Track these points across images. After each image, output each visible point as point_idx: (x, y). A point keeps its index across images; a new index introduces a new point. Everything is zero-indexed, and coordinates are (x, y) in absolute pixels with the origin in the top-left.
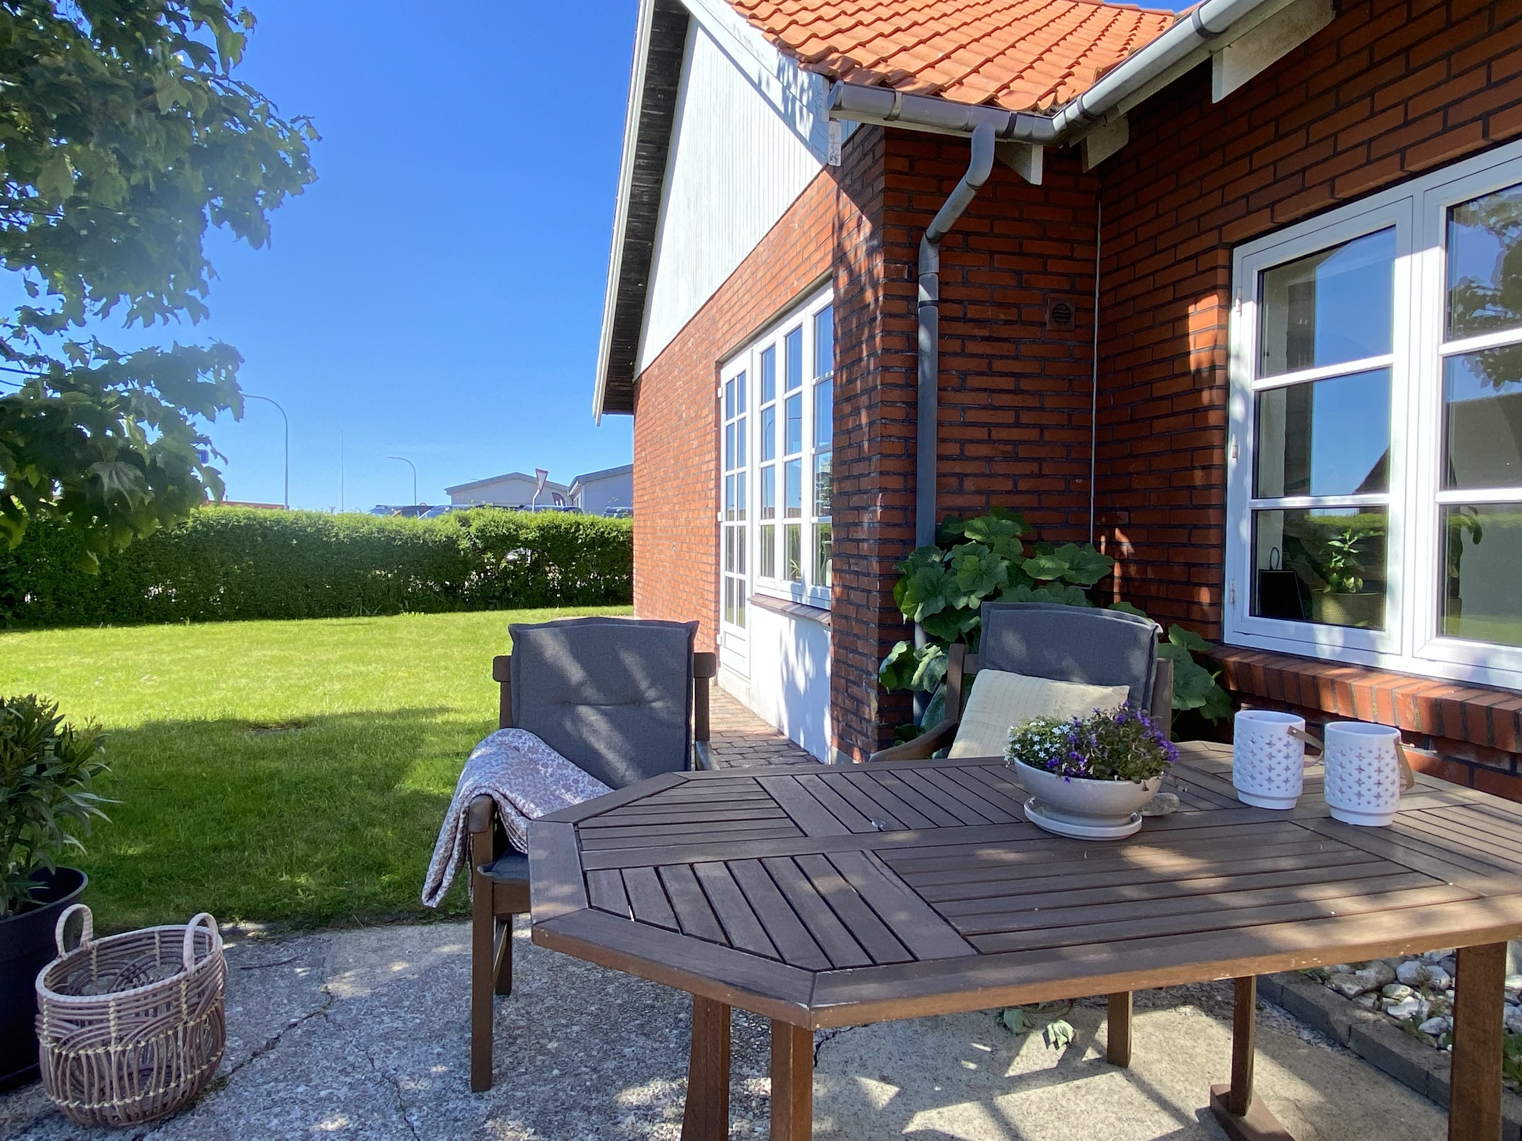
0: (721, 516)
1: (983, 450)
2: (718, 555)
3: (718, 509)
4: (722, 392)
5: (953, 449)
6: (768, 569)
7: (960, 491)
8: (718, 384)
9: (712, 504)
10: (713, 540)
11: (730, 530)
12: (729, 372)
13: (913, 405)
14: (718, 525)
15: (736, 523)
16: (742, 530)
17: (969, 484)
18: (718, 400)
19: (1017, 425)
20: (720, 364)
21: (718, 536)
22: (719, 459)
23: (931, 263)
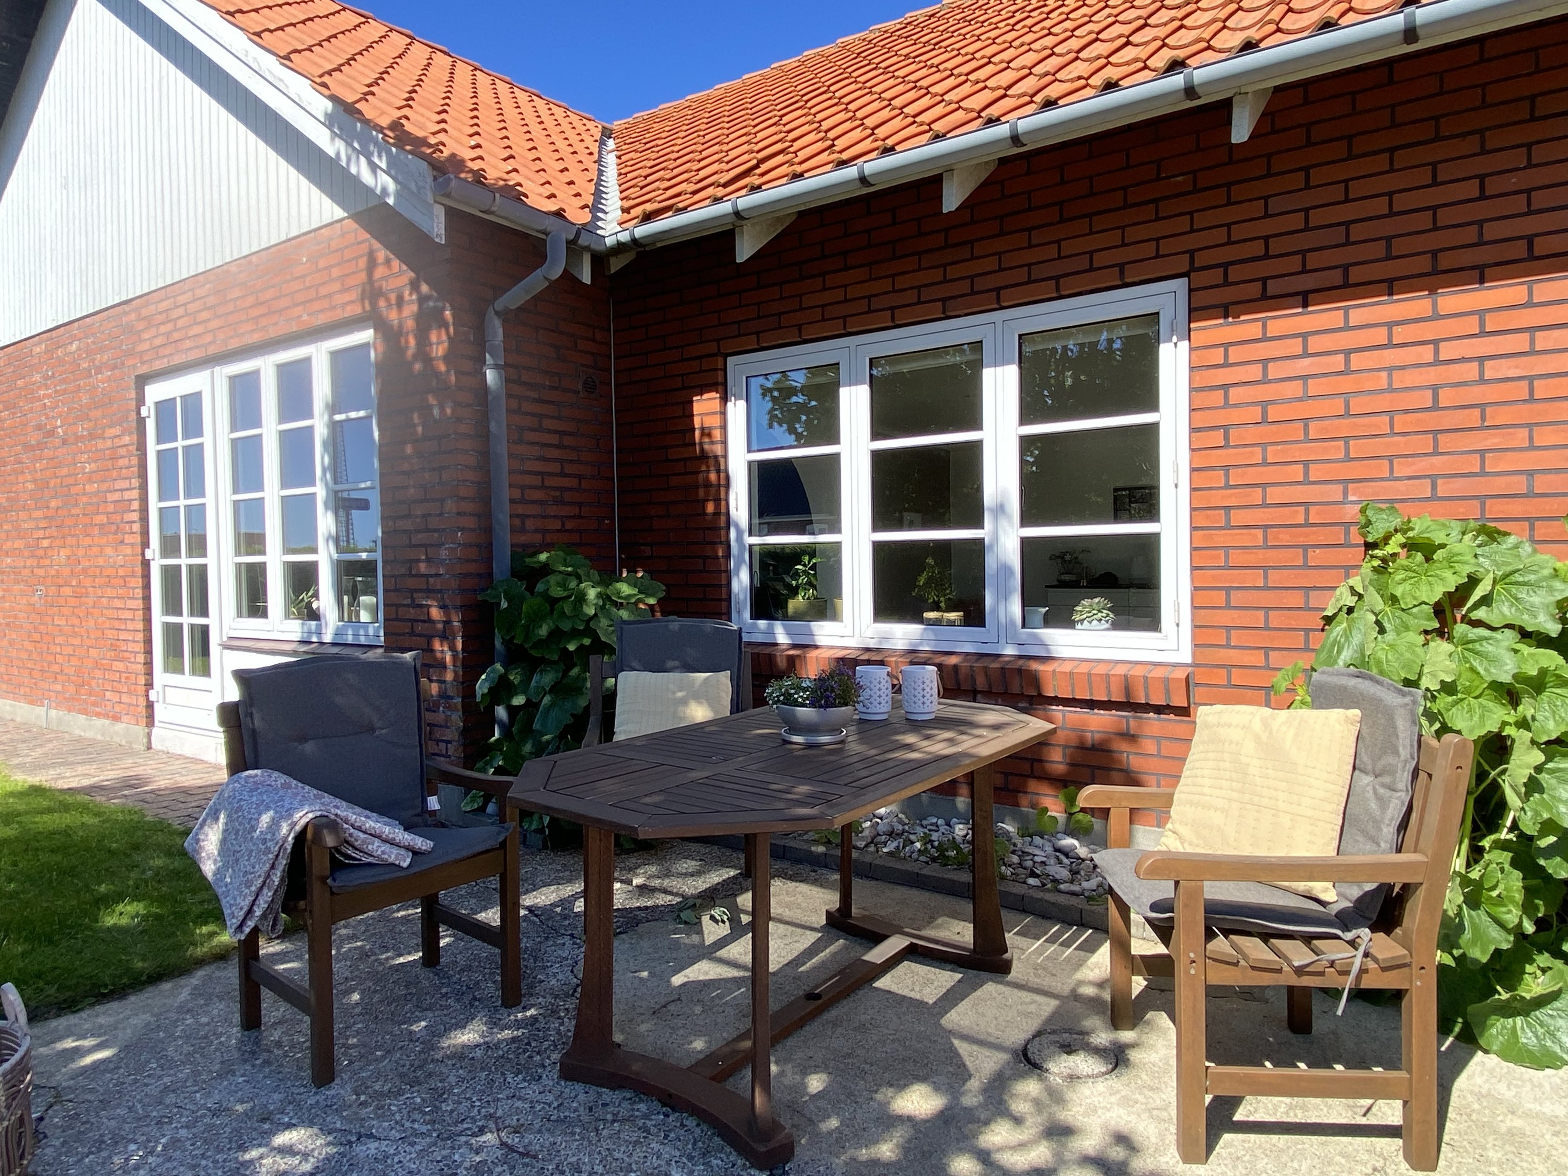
0: (153, 552)
1: (538, 495)
2: (147, 598)
3: (146, 544)
4: (147, 411)
6: (253, 609)
8: (141, 401)
9: (138, 539)
10: (135, 581)
11: (172, 569)
12: (155, 392)
13: (487, 454)
14: (146, 564)
15: (185, 561)
16: (197, 568)
17: (530, 524)
18: (141, 422)
19: (563, 474)
20: (142, 381)
21: (146, 576)
22: (144, 487)
23: (497, 332)
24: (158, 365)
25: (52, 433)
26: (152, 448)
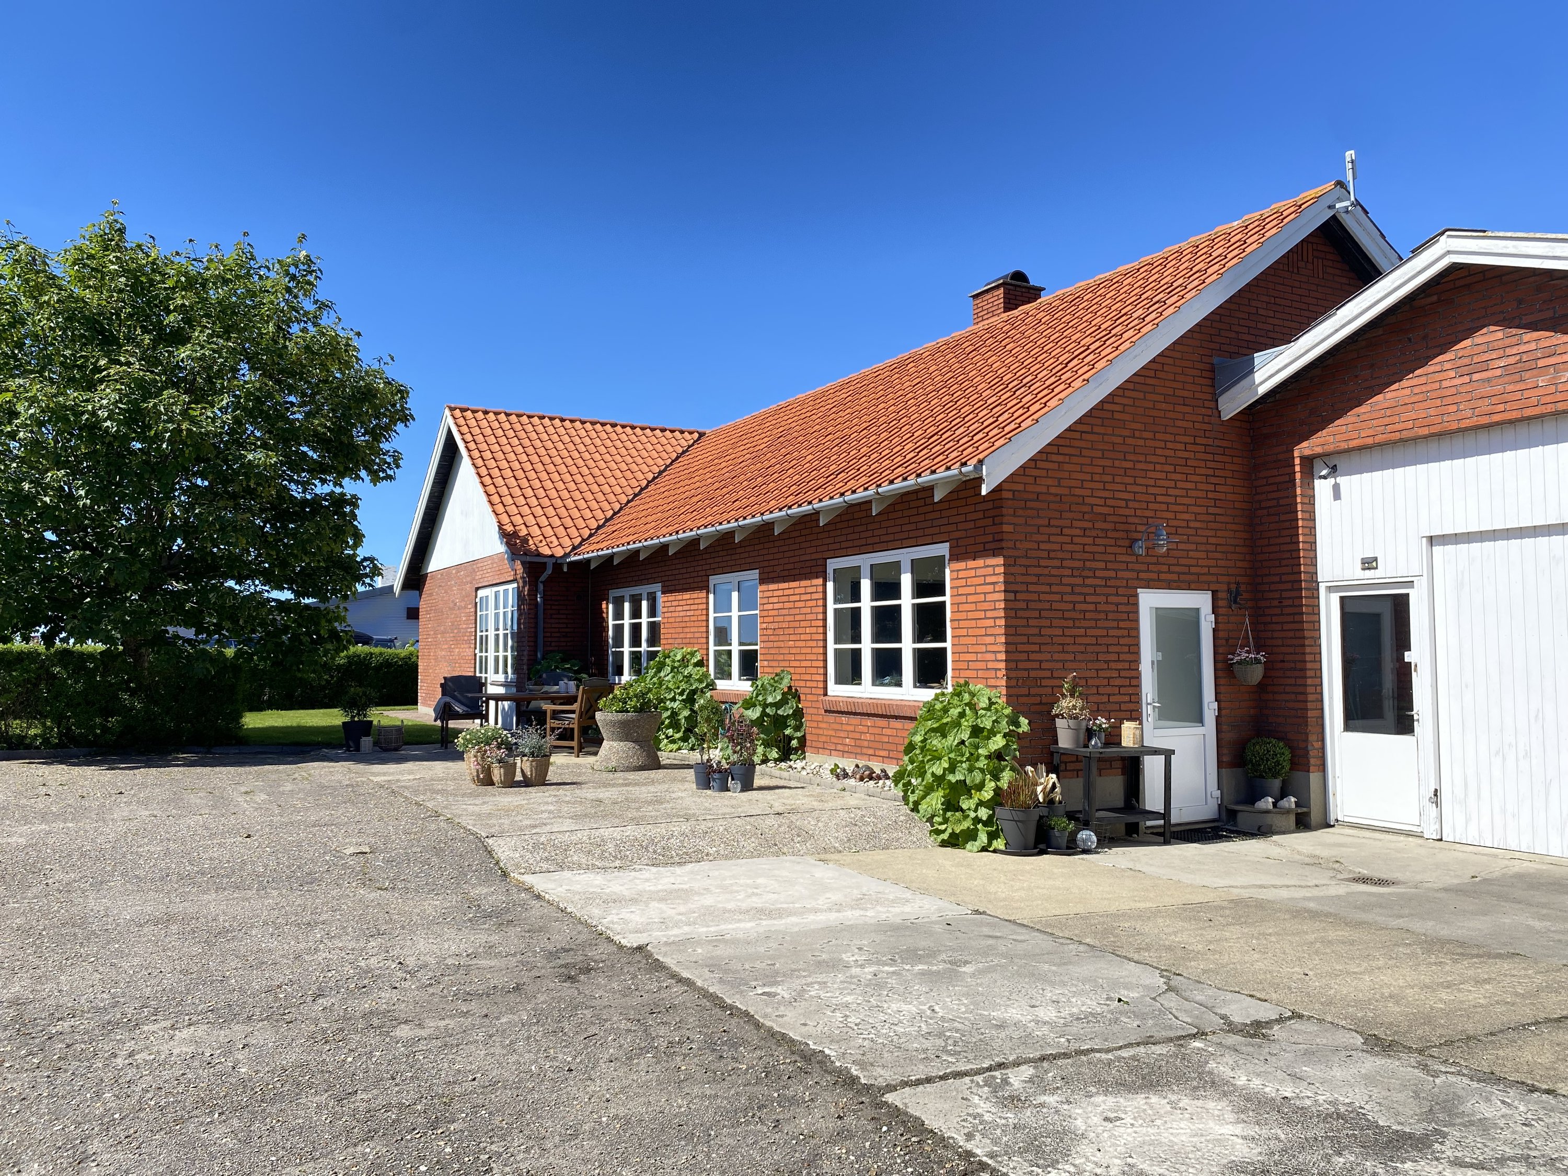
0: (477, 651)
1: (558, 635)
2: (475, 668)
3: (475, 648)
4: (478, 600)
5: (548, 634)
6: (497, 672)
7: (550, 646)
8: (476, 597)
9: (473, 646)
10: (473, 662)
11: (481, 657)
12: (481, 593)
13: (536, 623)
14: (475, 655)
15: (484, 654)
16: (486, 657)
17: (553, 644)
18: (476, 603)
20: (477, 589)
21: (475, 659)
22: (476, 627)
23: (541, 587)
24: (480, 585)
25: (455, 604)
26: (479, 613)
